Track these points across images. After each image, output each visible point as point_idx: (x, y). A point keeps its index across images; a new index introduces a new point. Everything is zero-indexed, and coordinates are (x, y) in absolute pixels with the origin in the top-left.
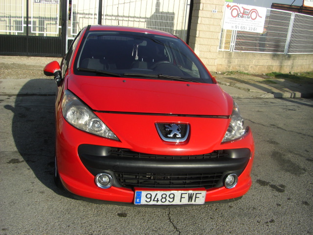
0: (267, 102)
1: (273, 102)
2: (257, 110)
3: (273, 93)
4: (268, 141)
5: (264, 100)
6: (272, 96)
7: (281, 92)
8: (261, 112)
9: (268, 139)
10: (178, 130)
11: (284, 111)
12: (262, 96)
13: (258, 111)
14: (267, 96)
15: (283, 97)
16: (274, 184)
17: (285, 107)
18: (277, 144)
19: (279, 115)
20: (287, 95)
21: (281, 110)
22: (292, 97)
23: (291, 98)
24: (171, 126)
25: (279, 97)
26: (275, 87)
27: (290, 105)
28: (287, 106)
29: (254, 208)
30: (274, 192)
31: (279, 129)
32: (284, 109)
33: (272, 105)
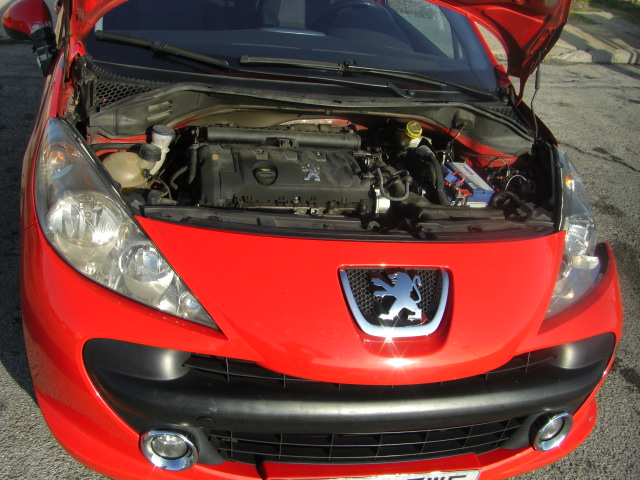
0: (577, 74)
1: (591, 75)
2: (557, 99)
3: (588, 50)
4: (596, 205)
5: (570, 68)
6: (586, 57)
7: (609, 49)
8: (568, 105)
9: (596, 198)
10: (414, 296)
11: (620, 104)
12: (564, 58)
13: (561, 104)
14: (575, 59)
15: (613, 61)
16: (631, 366)
17: (619, 92)
18: (620, 214)
19: (611, 117)
20: (622, 56)
21: (612, 101)
22: (633, 61)
23: (629, 63)
24: (389, 282)
25: (603, 60)
26: (592, 34)
27: (631, 85)
28: (623, 89)
29: (589, 464)
30: (634, 395)
31: (618, 165)
32: (619, 98)
33: (590, 84)
